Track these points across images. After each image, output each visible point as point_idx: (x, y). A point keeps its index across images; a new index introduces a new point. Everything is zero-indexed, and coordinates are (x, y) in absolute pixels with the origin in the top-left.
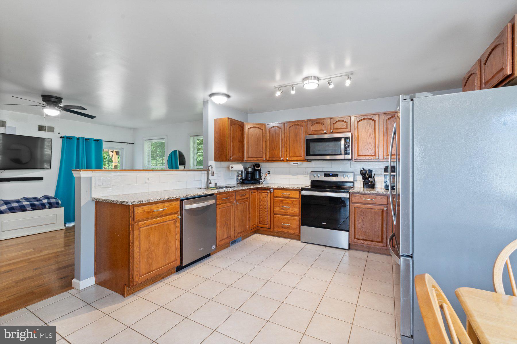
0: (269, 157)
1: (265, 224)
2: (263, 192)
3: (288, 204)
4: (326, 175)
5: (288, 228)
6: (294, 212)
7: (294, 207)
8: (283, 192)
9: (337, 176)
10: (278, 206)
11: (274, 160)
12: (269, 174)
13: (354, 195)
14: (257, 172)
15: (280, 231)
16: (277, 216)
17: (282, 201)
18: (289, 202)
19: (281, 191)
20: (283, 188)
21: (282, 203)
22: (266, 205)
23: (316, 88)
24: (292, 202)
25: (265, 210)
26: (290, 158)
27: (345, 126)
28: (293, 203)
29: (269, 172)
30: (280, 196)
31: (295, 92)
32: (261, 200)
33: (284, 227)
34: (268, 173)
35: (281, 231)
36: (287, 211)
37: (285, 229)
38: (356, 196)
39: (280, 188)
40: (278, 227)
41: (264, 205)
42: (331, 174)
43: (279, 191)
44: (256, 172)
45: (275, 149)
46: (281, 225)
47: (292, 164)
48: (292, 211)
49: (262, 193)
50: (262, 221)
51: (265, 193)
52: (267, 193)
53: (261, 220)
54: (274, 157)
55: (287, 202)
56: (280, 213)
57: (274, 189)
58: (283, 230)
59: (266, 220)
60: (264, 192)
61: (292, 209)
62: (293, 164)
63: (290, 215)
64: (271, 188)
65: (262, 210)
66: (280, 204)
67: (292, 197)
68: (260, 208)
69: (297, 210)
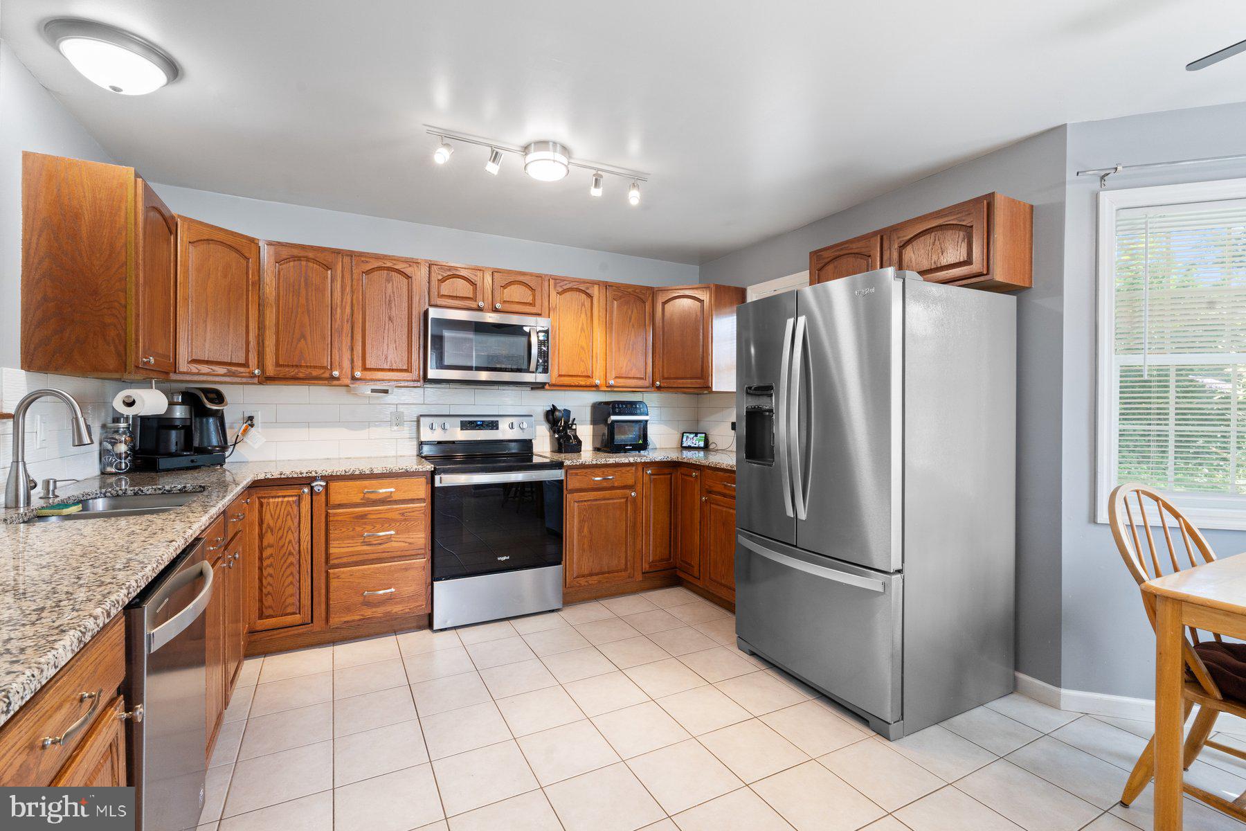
0: (278, 365)
1: (287, 614)
2: (275, 497)
3: (387, 523)
4: (466, 425)
5: (389, 599)
6: (410, 543)
7: (408, 530)
8: (366, 487)
9: (493, 425)
10: (349, 538)
11: (301, 375)
12: (252, 426)
13: (574, 471)
14: (211, 420)
15: (358, 617)
16: (343, 573)
17: (363, 516)
18: (389, 515)
19: (358, 483)
20: (367, 472)
21: (365, 524)
22: (290, 542)
23: (556, 180)
24: (403, 514)
25: (289, 561)
26: (366, 373)
27: (530, 300)
28: (405, 517)
29: (251, 418)
30: (357, 499)
31: (500, 171)
32: (265, 526)
33: (368, 604)
34: (250, 422)
35: (360, 620)
36: (382, 547)
37: (374, 610)
38: (576, 474)
39: (357, 473)
40: (348, 609)
41: (283, 540)
42: (479, 423)
43: (351, 483)
44: (205, 420)
45: (303, 336)
46: (361, 599)
47: (370, 392)
48: (403, 544)
49: (271, 500)
50: (270, 607)
51: (286, 499)
52: (294, 499)
53: (268, 601)
54: (301, 366)
55: (387, 516)
56: (354, 559)
57: (329, 479)
58: (368, 612)
59: (292, 595)
60: (279, 497)
61: (403, 537)
62: (373, 391)
63: (392, 559)
64: (314, 479)
65: (270, 566)
66: (354, 529)
67: (402, 497)
68: (261, 559)
69: (420, 537)
